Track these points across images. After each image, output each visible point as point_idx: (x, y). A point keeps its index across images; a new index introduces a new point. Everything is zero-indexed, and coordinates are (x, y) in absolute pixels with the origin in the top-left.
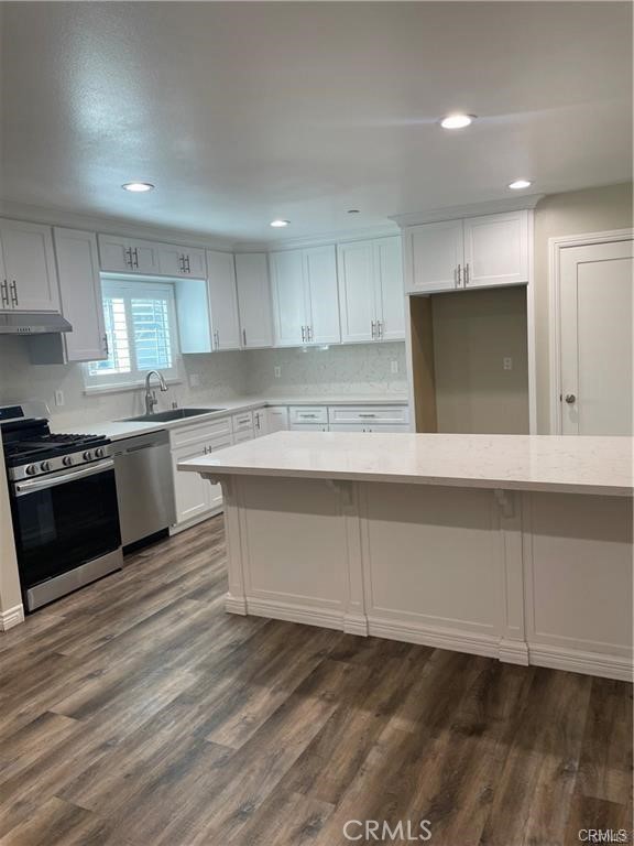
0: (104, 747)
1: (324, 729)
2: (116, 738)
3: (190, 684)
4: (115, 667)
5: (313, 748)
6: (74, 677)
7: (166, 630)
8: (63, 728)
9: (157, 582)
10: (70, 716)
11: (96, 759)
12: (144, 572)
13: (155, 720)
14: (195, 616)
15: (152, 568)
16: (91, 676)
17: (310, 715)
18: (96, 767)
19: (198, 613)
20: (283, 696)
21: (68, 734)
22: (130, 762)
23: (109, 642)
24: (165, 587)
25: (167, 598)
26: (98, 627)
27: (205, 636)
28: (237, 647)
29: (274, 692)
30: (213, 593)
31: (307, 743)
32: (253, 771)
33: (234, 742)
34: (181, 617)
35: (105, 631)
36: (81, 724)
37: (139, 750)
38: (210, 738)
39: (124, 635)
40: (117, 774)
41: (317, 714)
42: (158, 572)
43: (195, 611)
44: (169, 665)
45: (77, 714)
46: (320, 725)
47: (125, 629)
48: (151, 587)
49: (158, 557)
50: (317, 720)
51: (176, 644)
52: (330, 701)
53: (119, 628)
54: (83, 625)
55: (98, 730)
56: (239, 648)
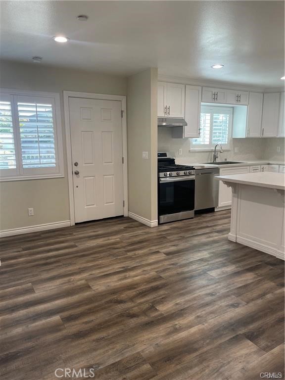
0: (173, 264)
1: (252, 283)
2: (177, 263)
3: (207, 256)
4: (182, 245)
5: (245, 286)
6: (169, 244)
7: (204, 239)
8: (162, 256)
9: (205, 225)
10: (165, 254)
11: (170, 267)
12: (201, 221)
13: (191, 262)
14: (216, 238)
15: (204, 220)
16: (174, 245)
17: (249, 277)
18: (169, 269)
19: (217, 237)
20: (240, 269)
21: (163, 258)
22: (180, 270)
23: (183, 238)
24: (207, 227)
25: (207, 230)
26: (180, 233)
27: (217, 245)
28: (228, 251)
29: (237, 267)
30: (225, 233)
31: (244, 284)
32: (220, 285)
33: (216, 276)
34: (210, 237)
35: (182, 235)
36: (168, 257)
37: (183, 268)
38: (208, 272)
39: (188, 237)
40: (175, 272)
41: (251, 278)
42: (206, 222)
43: (216, 237)
44: (200, 249)
45: (167, 254)
46: (251, 281)
47: (189, 236)
48: (202, 226)
49: (208, 217)
50: (251, 279)
51: (206, 244)
52: (259, 276)
53: (187, 235)
54: (175, 231)
55: (172, 260)
56: (229, 251)
